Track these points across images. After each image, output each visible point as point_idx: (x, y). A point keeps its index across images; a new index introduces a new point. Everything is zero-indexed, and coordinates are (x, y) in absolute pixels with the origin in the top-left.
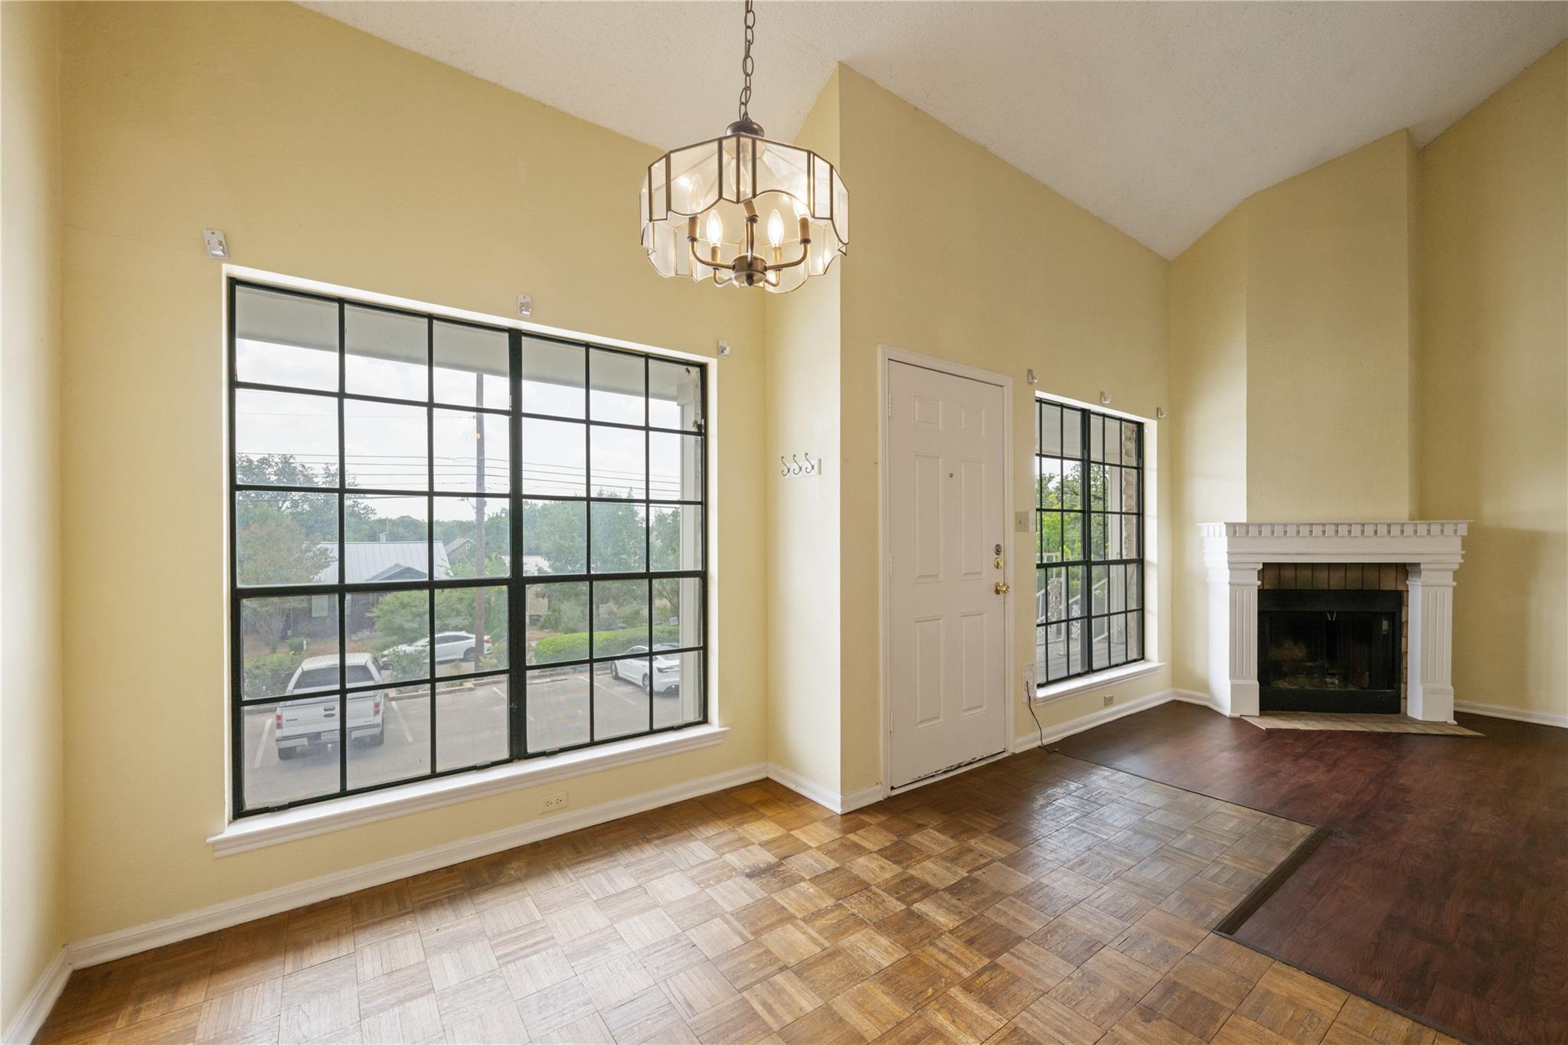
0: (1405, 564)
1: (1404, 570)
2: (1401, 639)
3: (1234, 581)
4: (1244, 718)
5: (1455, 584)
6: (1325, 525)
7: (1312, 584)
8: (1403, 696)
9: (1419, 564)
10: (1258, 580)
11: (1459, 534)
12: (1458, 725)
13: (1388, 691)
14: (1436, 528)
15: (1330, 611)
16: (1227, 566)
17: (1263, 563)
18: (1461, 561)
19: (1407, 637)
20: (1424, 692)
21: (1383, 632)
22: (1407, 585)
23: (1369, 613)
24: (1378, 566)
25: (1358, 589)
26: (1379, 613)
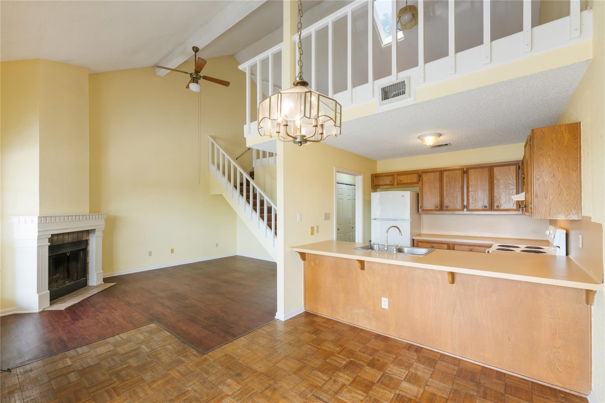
0: (88, 230)
1: (88, 232)
2: (87, 258)
3: (39, 245)
4: (44, 310)
5: (103, 235)
6: (72, 216)
7: (63, 241)
8: (88, 279)
9: (95, 229)
10: (49, 243)
11: (105, 218)
12: (105, 283)
13: (84, 278)
14: (97, 216)
15: (68, 251)
16: (37, 238)
17: (52, 235)
18: (105, 227)
19: (89, 257)
20: (97, 275)
21: (81, 256)
22: (89, 237)
23: (78, 250)
24: (82, 232)
25: (76, 241)
26: (81, 250)
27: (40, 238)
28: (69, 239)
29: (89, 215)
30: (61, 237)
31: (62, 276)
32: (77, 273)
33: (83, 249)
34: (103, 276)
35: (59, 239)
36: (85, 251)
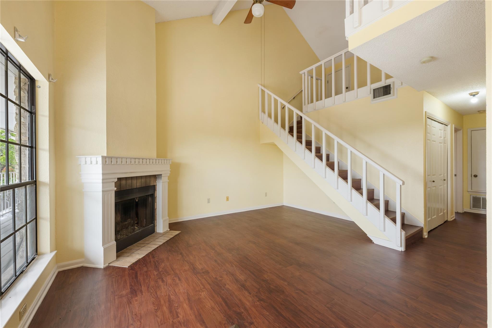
0: (156, 175)
1: (155, 177)
2: (155, 204)
3: (105, 189)
4: (111, 265)
5: (169, 181)
6: (139, 159)
7: (131, 186)
8: (155, 225)
9: (161, 175)
10: (115, 187)
11: (170, 163)
12: (170, 230)
13: (152, 225)
14: (163, 161)
15: (136, 196)
16: (101, 181)
17: (118, 178)
18: (170, 173)
19: (156, 202)
20: (163, 222)
21: (150, 202)
22: (156, 183)
23: (147, 196)
24: (150, 176)
25: (145, 186)
26: (149, 195)
27: (104, 181)
28: (137, 184)
29: (156, 160)
30: (129, 181)
31: (132, 222)
32: (146, 219)
33: (151, 194)
34: (169, 221)
35: (127, 184)
36: (153, 196)
